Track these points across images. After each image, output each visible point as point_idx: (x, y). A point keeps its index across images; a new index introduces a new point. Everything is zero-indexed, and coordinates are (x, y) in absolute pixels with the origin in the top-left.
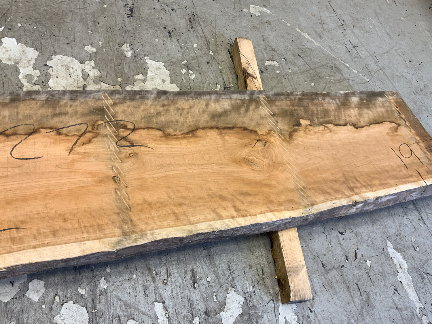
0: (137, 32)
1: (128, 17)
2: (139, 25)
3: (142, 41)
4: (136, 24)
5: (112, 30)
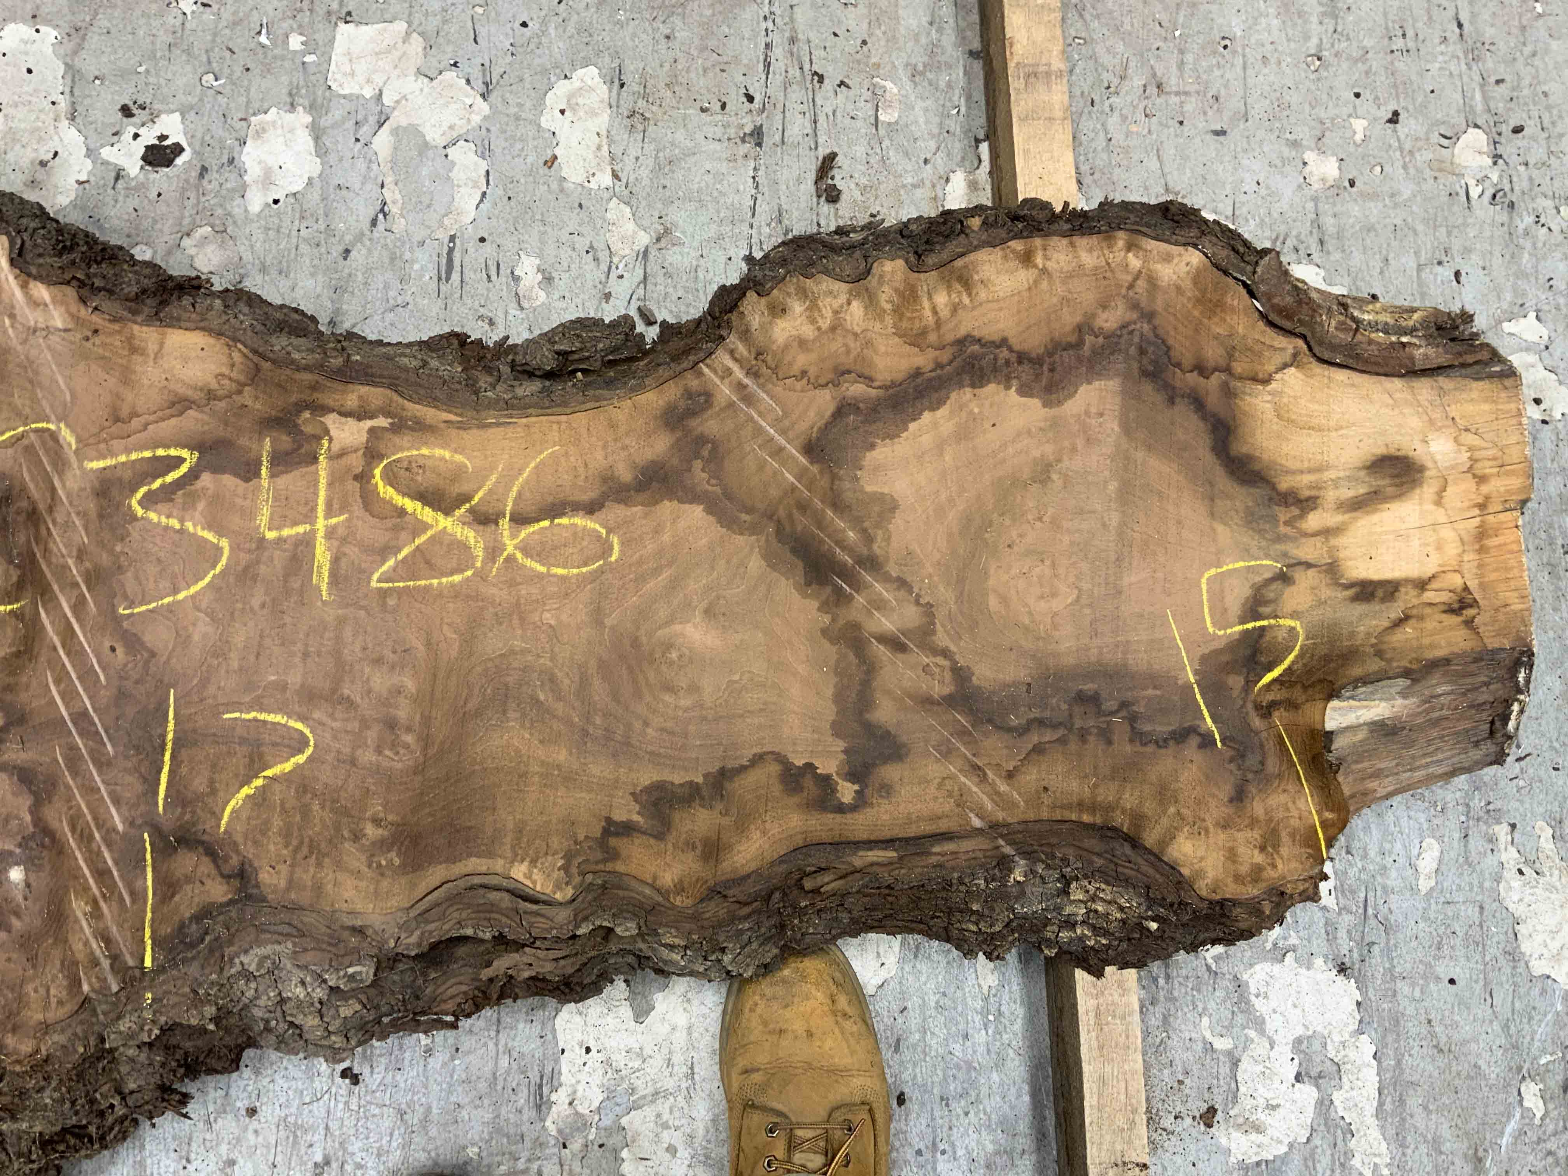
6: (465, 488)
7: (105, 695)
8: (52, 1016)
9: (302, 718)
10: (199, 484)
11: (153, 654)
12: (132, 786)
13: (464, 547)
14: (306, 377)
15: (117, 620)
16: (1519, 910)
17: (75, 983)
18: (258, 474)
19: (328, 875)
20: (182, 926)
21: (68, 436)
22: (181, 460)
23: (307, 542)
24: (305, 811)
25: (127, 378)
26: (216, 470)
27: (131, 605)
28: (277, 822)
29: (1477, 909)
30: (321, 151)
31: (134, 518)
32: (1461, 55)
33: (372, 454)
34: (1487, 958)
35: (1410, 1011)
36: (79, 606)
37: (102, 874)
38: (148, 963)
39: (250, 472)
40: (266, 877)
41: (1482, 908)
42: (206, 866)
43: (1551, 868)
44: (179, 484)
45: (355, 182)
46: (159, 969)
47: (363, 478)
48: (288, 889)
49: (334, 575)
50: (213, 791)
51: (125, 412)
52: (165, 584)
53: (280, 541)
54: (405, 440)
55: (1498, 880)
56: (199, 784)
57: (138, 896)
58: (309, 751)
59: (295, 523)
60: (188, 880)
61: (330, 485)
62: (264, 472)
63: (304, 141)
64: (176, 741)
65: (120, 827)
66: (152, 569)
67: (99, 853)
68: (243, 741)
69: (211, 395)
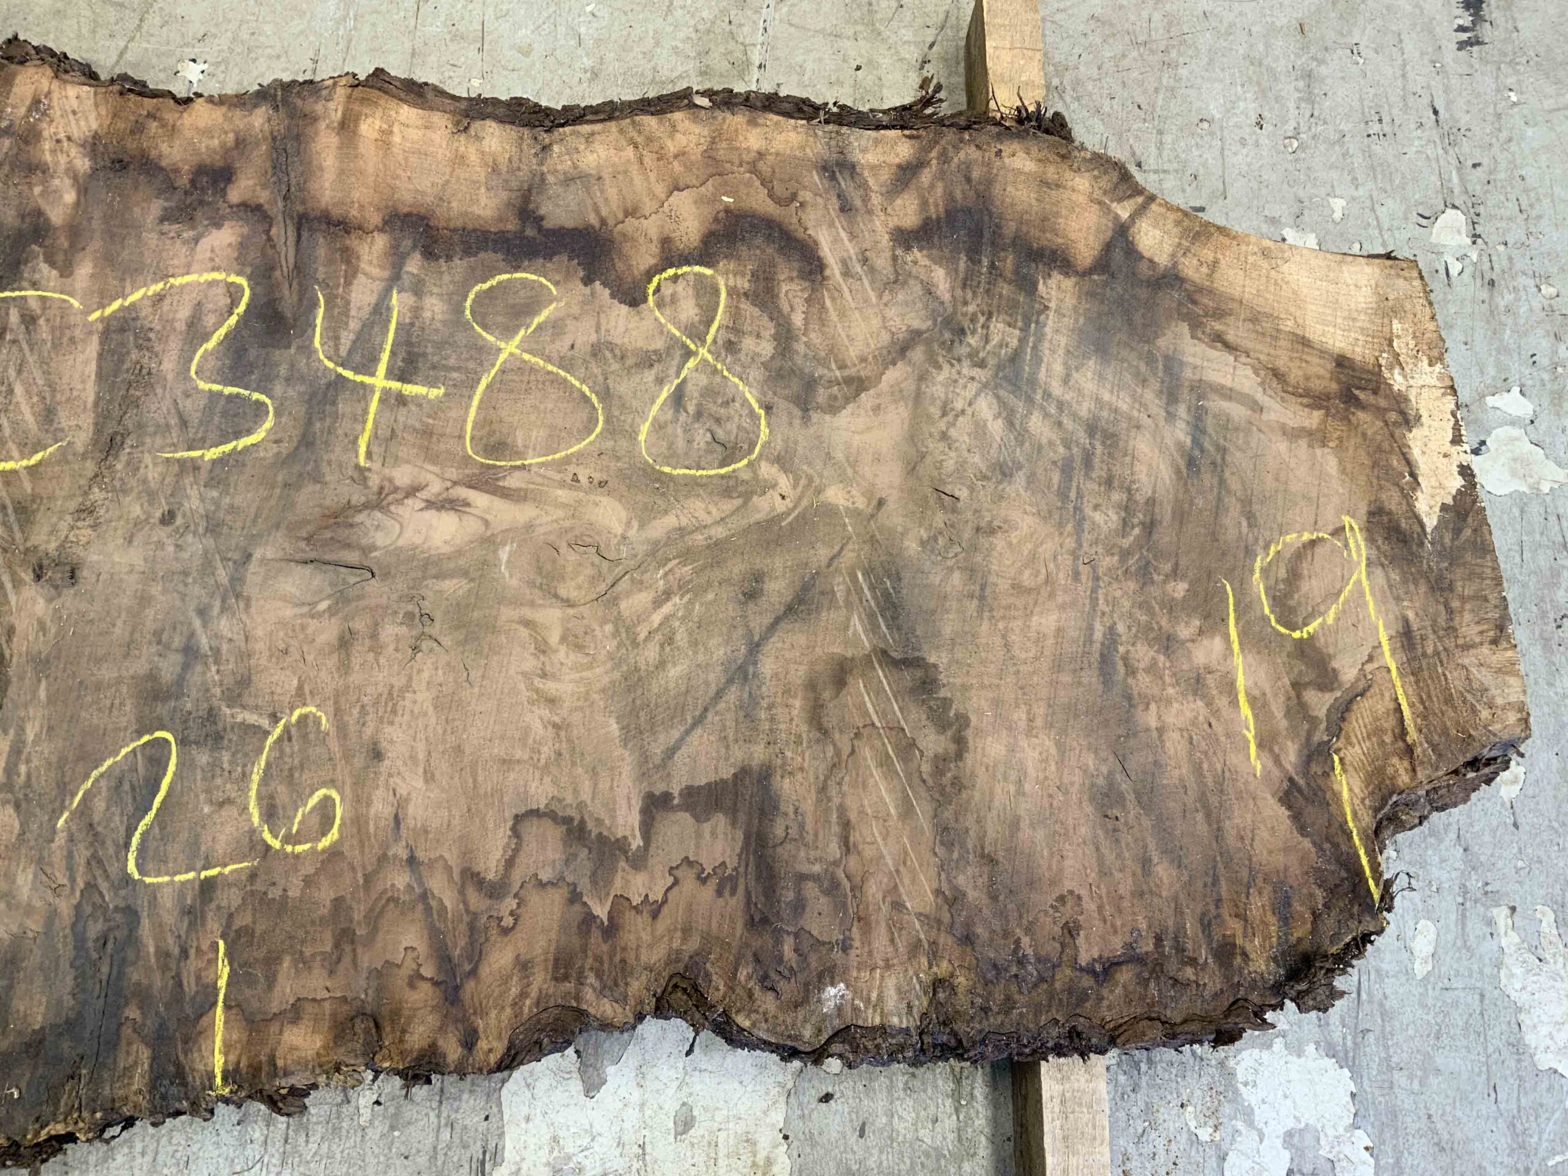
0: (1504, 135)
1: (1462, 45)
2: (1514, 97)
3: (1526, 191)
4: (1498, 90)
5: (1387, 129)
16: (1522, 999)
29: (1477, 997)
32: (1438, 141)
34: (1490, 1049)
35: (1408, 1104)
41: (1482, 996)
43: (1554, 955)
55: (1498, 965)
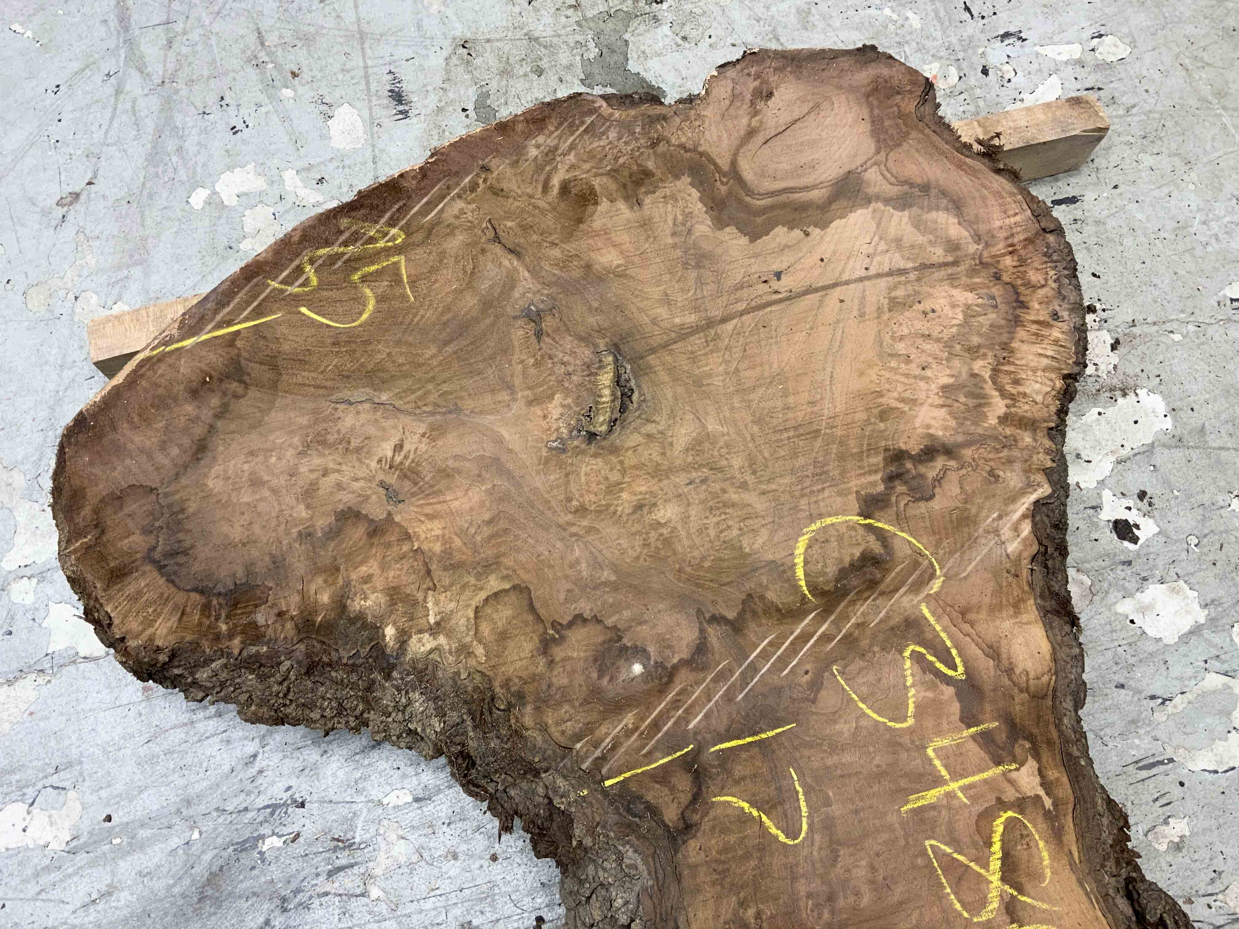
6: (1028, 887)
7: (775, 680)
8: (553, 729)
9: (811, 826)
10: (944, 687)
11: (814, 701)
12: (720, 724)
13: (983, 903)
14: (1055, 734)
15: (828, 667)
17: (578, 737)
18: (969, 726)
19: (709, 892)
20: (640, 798)
21: (936, 585)
22: (954, 668)
23: (938, 781)
24: (747, 856)
25: (995, 609)
26: (959, 695)
27: (842, 673)
28: (732, 839)
30: (1185, 638)
31: (901, 652)
33: (1021, 805)
36: (826, 638)
37: (656, 726)
38: (608, 783)
39: (968, 720)
40: (693, 844)
42: (685, 798)
44: (938, 674)
45: (1175, 671)
46: (605, 792)
47: (1002, 804)
48: (690, 867)
49: (922, 809)
50: (737, 782)
51: (971, 616)
52: (864, 689)
53: (930, 760)
54: (1043, 825)
56: (739, 770)
57: (650, 757)
58: (791, 843)
59: (946, 767)
60: (672, 789)
61: (985, 781)
62: (973, 730)
63: (1186, 624)
64: (762, 741)
65: (691, 726)
66: (870, 677)
67: (669, 718)
68: (779, 789)
69: (1010, 671)
